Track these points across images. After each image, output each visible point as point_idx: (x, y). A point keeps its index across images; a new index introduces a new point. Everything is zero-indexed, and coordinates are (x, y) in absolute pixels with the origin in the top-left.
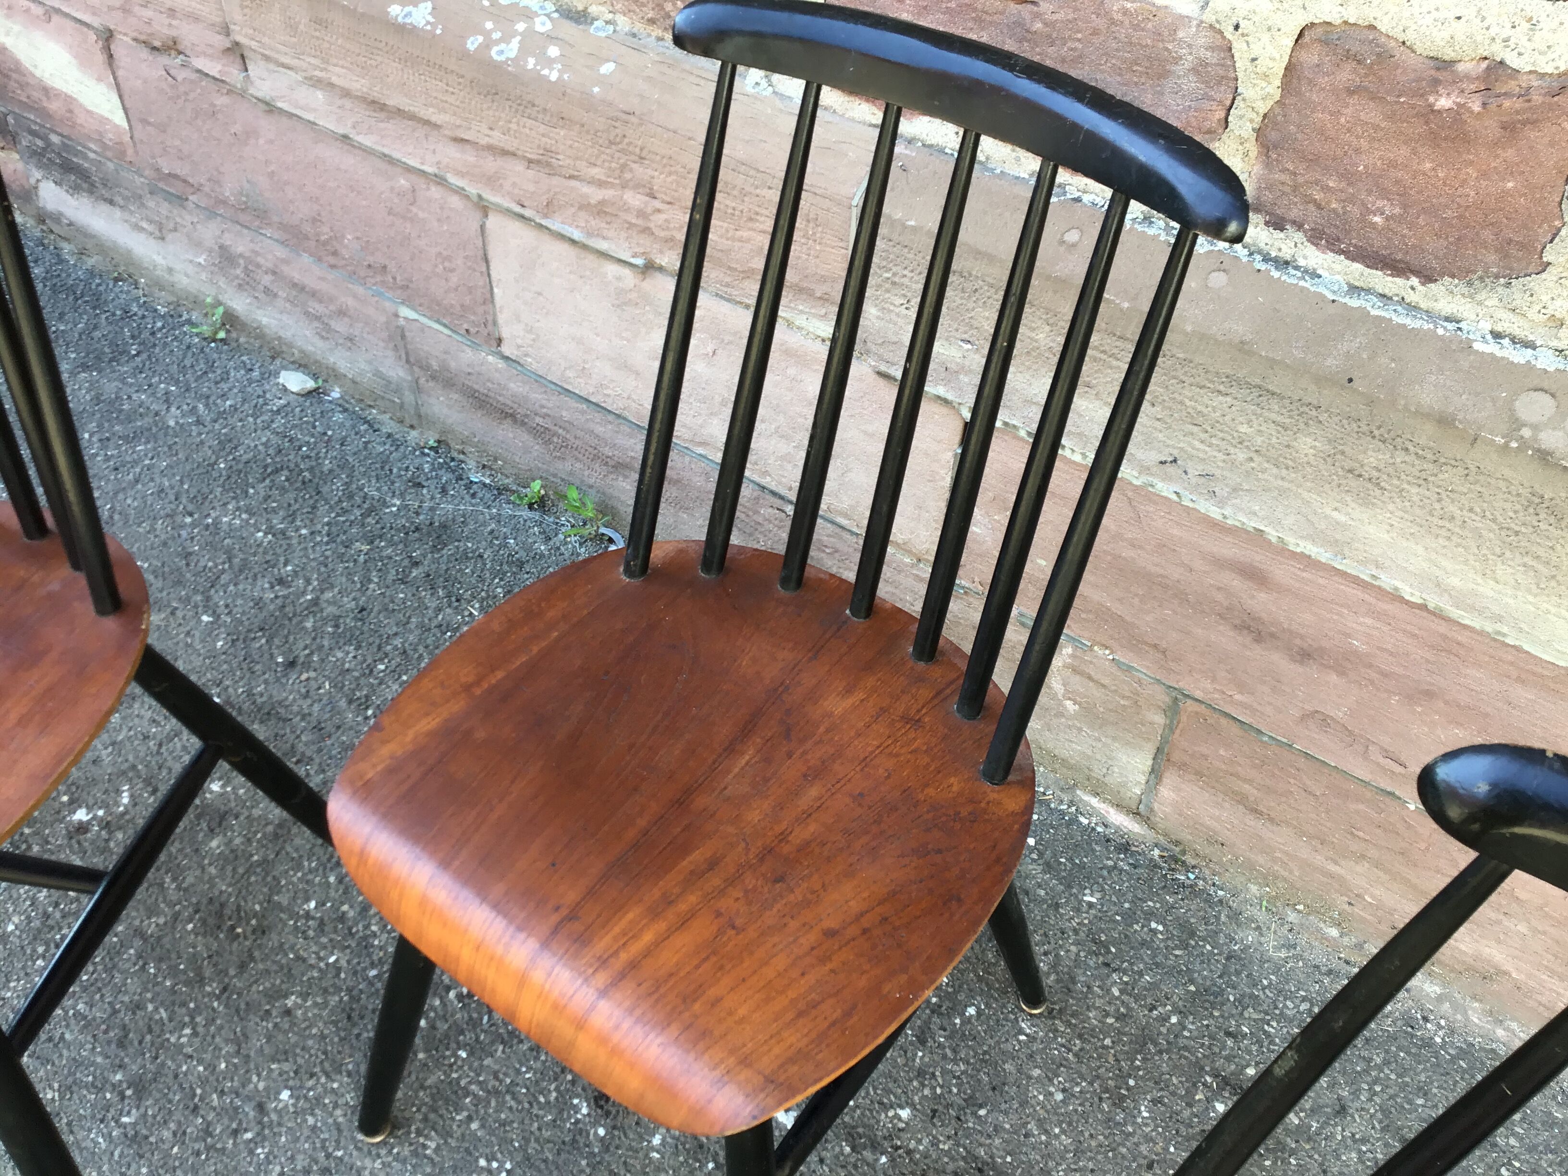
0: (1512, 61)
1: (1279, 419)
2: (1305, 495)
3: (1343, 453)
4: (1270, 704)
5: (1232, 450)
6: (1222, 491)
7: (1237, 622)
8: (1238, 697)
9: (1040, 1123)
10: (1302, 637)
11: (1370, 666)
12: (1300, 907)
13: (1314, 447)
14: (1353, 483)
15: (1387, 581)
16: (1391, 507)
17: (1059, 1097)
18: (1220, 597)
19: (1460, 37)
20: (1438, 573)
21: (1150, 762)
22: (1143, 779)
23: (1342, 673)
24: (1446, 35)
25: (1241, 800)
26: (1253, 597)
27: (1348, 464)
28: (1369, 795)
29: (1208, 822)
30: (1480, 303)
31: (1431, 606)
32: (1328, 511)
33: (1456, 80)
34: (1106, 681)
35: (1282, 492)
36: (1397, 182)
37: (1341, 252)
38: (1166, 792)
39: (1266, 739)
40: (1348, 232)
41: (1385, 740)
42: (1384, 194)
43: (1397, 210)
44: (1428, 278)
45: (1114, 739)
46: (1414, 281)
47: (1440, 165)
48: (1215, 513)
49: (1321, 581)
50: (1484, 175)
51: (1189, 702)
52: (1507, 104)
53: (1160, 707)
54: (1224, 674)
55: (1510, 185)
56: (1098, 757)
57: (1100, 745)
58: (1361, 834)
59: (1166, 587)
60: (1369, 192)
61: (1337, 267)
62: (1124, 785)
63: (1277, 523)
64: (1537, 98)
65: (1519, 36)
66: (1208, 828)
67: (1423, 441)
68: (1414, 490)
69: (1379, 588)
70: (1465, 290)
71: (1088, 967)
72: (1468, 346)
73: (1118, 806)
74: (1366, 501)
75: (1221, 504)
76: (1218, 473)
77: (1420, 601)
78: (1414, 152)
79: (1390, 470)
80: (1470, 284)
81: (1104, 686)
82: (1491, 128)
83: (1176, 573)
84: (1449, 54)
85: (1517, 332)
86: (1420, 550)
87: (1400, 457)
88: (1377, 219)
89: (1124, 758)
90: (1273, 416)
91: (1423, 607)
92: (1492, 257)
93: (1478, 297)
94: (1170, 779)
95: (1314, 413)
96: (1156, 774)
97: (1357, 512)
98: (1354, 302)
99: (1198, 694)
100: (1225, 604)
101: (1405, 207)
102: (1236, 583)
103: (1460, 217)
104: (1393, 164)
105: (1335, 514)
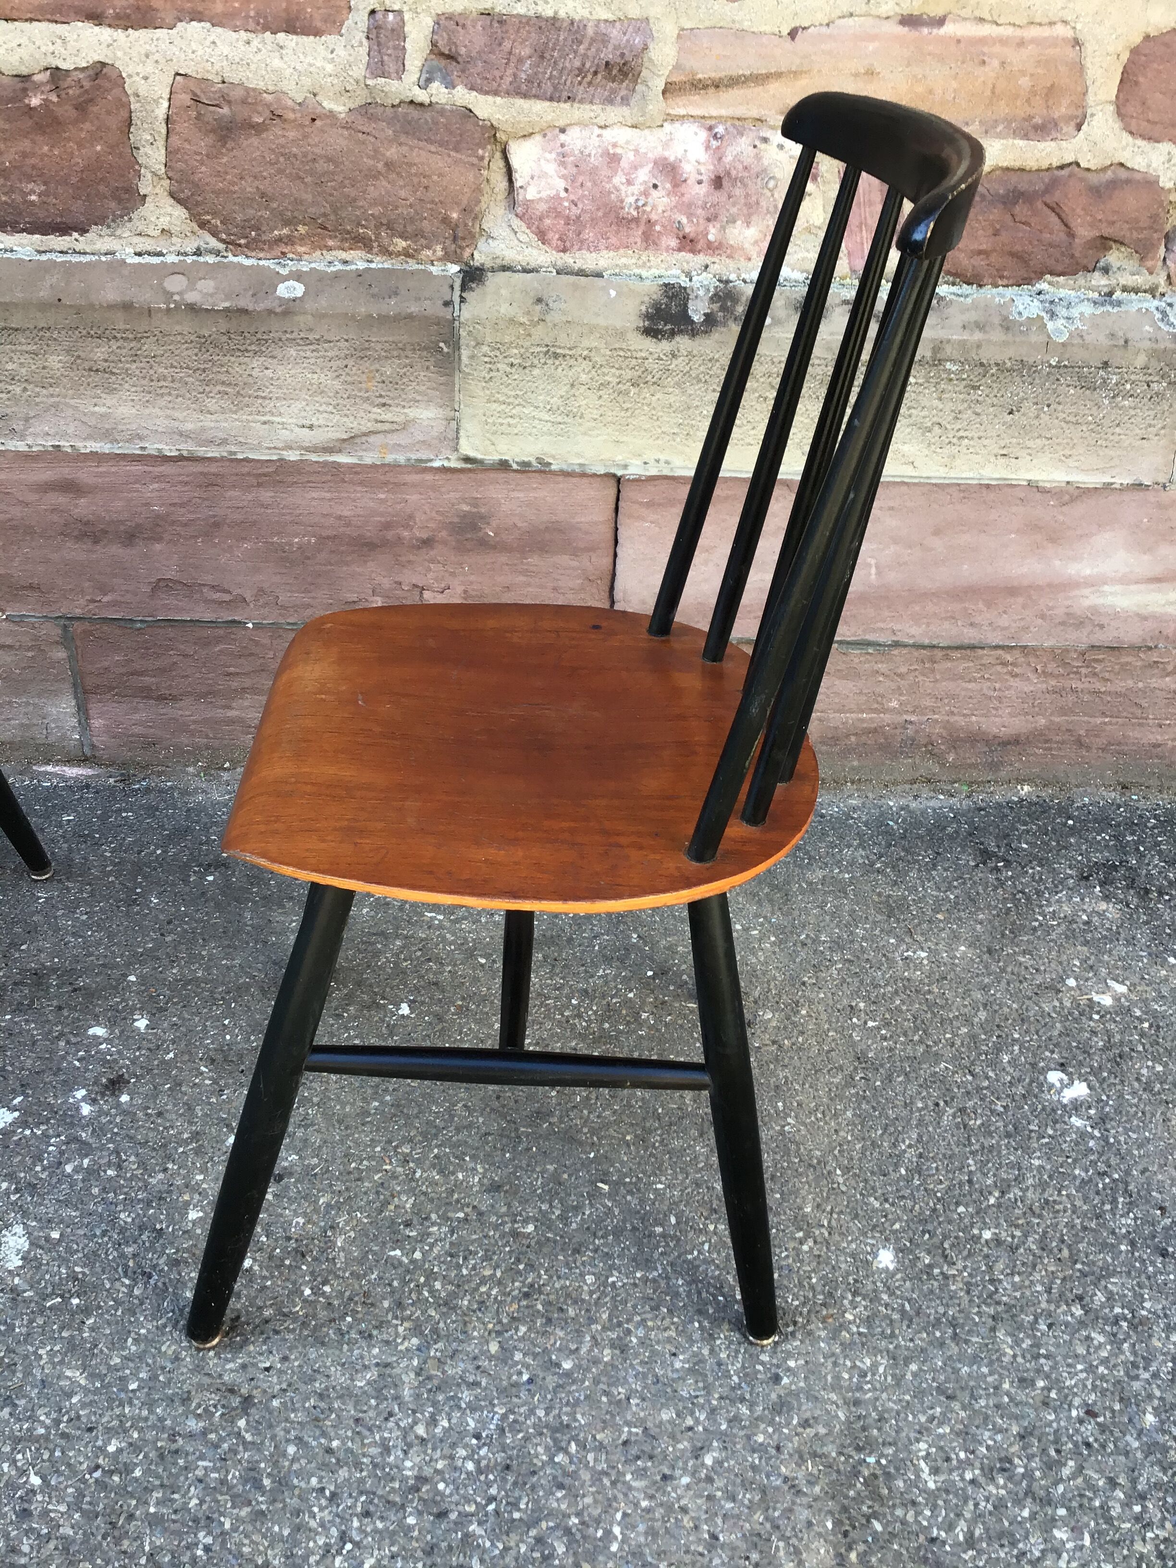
0: (64, 66)
1: (29, 348)
2: (72, 402)
3: (79, 357)
4: (127, 591)
5: (10, 388)
6: (18, 426)
7: (76, 533)
8: (105, 599)
9: (74, 934)
10: (122, 522)
11: (173, 523)
12: (227, 765)
13: (60, 361)
14: (97, 378)
15: (153, 447)
16: (127, 386)
17: (85, 917)
18: (55, 518)
19: (26, 58)
20: (176, 424)
21: (73, 703)
22: (74, 721)
23: (159, 539)
24: (17, 57)
25: (146, 693)
26: (76, 506)
27: (87, 365)
28: (221, 632)
29: (137, 730)
30: (120, 237)
31: (185, 453)
32: (92, 409)
33: (37, 87)
34: (9, 641)
35: (55, 406)
36: (34, 167)
37: (22, 231)
38: (97, 723)
39: (139, 625)
40: (20, 214)
41: (208, 579)
42: (30, 179)
43: (43, 188)
44: (83, 231)
45: (39, 696)
46: (75, 235)
47: (53, 146)
48: (21, 447)
49: (113, 469)
50: (80, 145)
51: (76, 624)
52: (71, 92)
53: (57, 643)
54: (87, 584)
55: (99, 148)
56: (35, 721)
57: (31, 708)
58: (232, 669)
59: (15, 528)
60: (21, 181)
61: (25, 242)
62: (64, 737)
63: (64, 435)
64: (87, 84)
65: (59, 47)
66: (138, 736)
67: (122, 326)
68: (134, 366)
69: (149, 456)
70: (108, 232)
71: (79, 850)
72: (124, 262)
73: (69, 761)
74: (111, 391)
75: (22, 438)
76: (8, 411)
77: (176, 453)
78: (33, 142)
79: (112, 358)
80: (109, 227)
81: (10, 647)
82: (68, 112)
83: (16, 512)
84: (25, 71)
85: (149, 248)
86: (157, 411)
87: (114, 345)
88: (33, 198)
89: (54, 711)
90: (24, 348)
91: (181, 458)
92: (113, 204)
93: (118, 232)
94: (94, 708)
95: (48, 334)
96: (83, 710)
97: (110, 400)
98: (44, 258)
99: (78, 612)
100: (62, 521)
101: (45, 183)
102: (60, 499)
103: (82, 180)
104: (24, 155)
105: (97, 409)
